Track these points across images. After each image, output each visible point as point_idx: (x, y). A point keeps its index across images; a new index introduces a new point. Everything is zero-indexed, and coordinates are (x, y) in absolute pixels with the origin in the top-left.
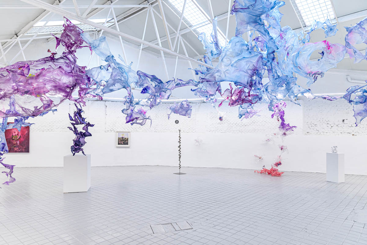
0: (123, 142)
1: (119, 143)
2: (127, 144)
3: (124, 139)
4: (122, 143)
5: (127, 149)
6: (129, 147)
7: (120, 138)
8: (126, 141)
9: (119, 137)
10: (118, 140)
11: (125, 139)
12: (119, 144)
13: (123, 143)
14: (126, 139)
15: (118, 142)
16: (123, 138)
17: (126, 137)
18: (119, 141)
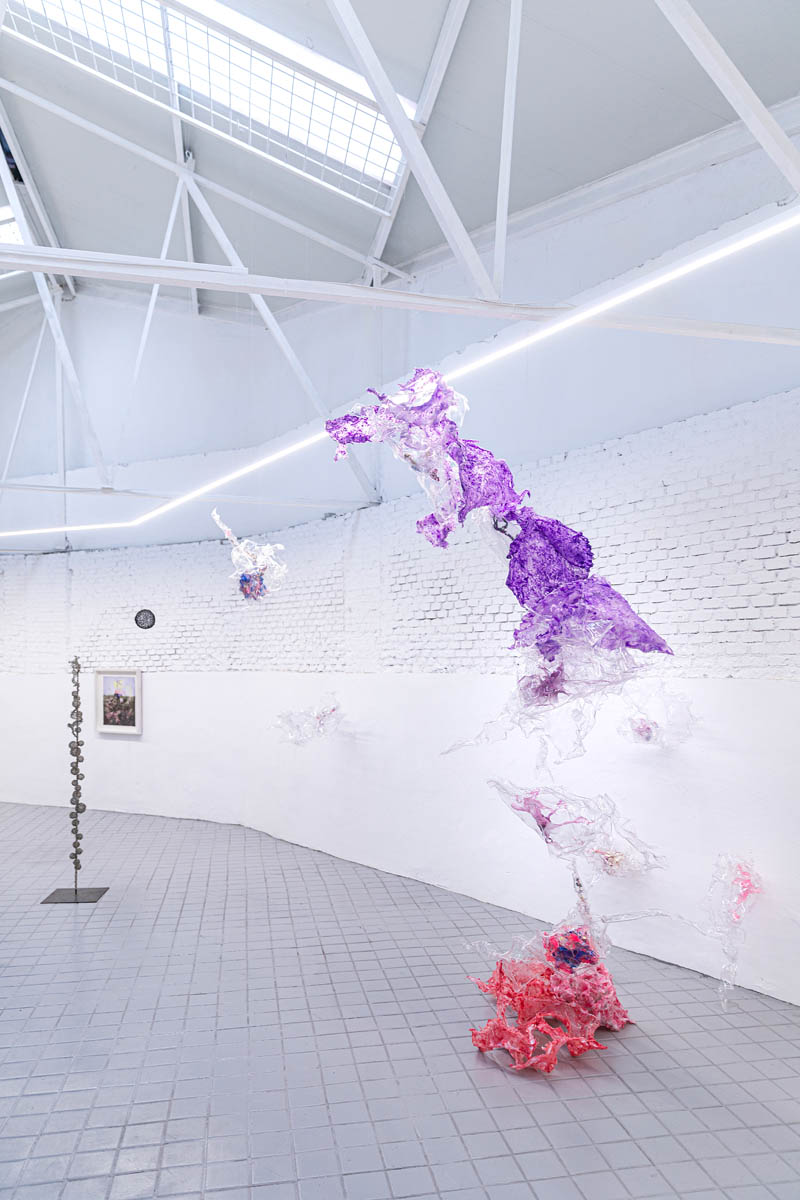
0: (119, 712)
1: (108, 716)
2: (131, 722)
3: (121, 700)
4: (117, 720)
5: (133, 744)
6: (137, 737)
7: (109, 697)
8: (127, 708)
9: (107, 694)
10: (105, 706)
11: (125, 700)
12: (106, 722)
13: (120, 716)
14: (128, 702)
15: (105, 713)
16: (117, 696)
17: (130, 694)
18: (107, 709)
